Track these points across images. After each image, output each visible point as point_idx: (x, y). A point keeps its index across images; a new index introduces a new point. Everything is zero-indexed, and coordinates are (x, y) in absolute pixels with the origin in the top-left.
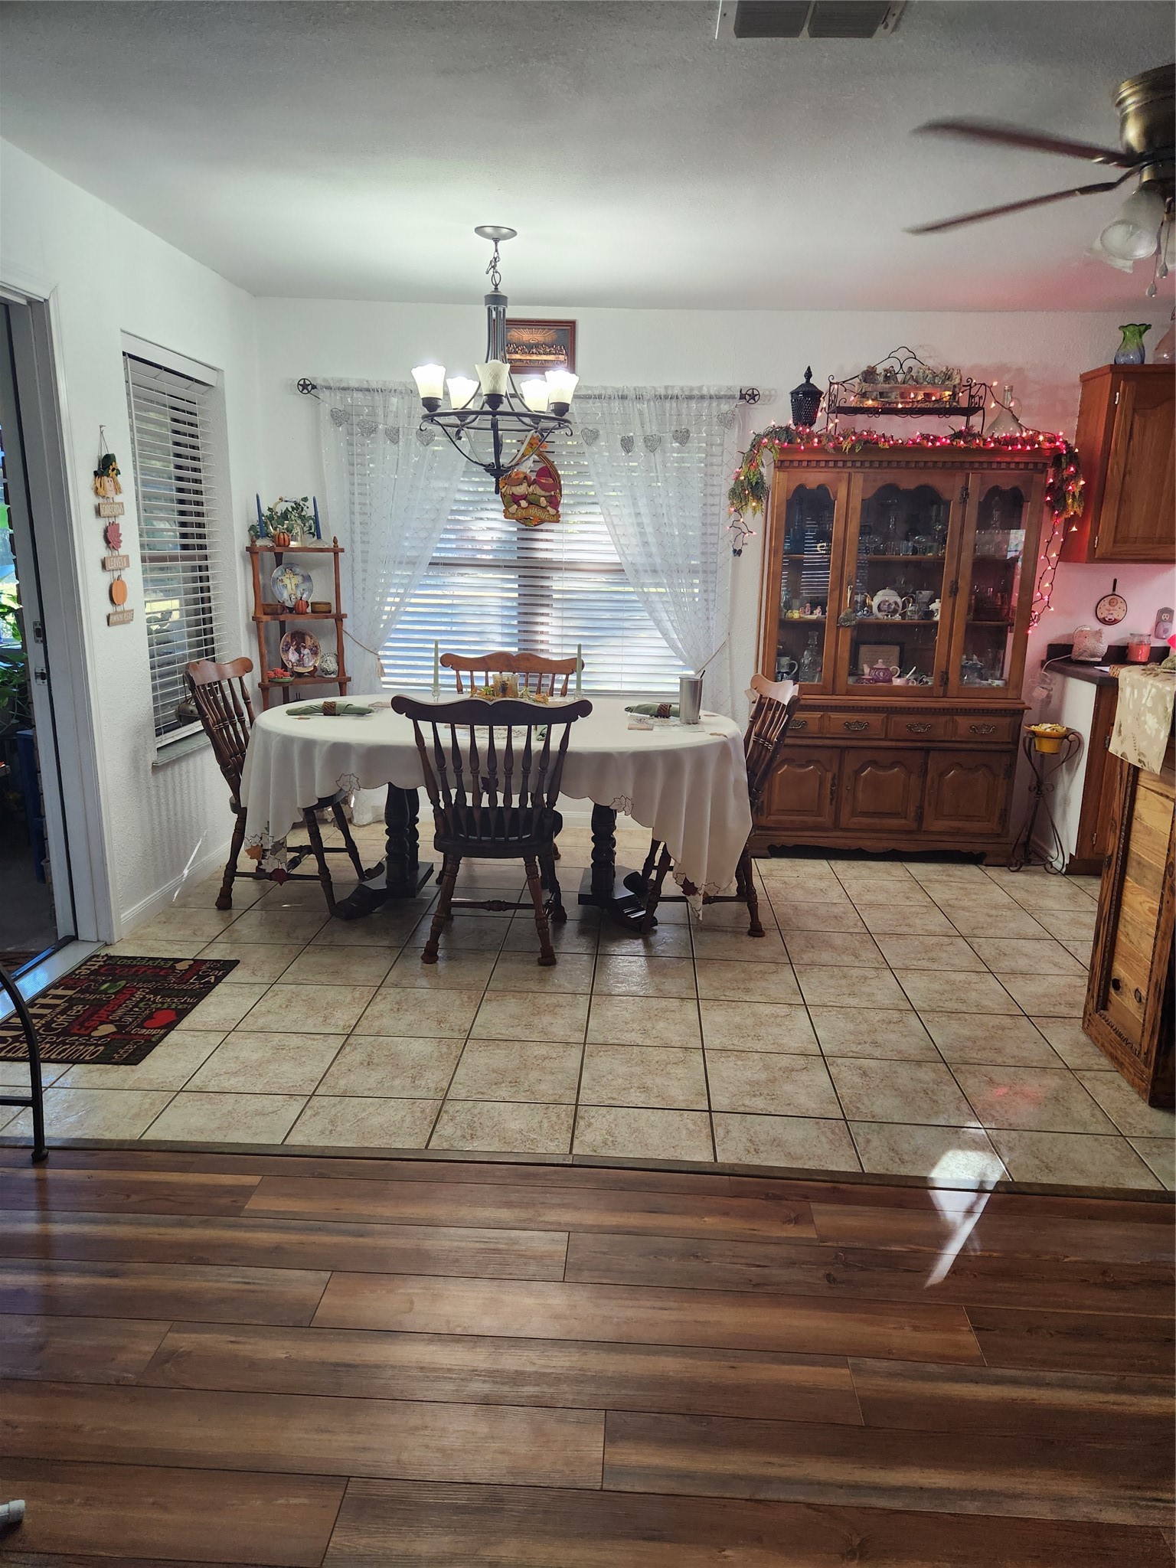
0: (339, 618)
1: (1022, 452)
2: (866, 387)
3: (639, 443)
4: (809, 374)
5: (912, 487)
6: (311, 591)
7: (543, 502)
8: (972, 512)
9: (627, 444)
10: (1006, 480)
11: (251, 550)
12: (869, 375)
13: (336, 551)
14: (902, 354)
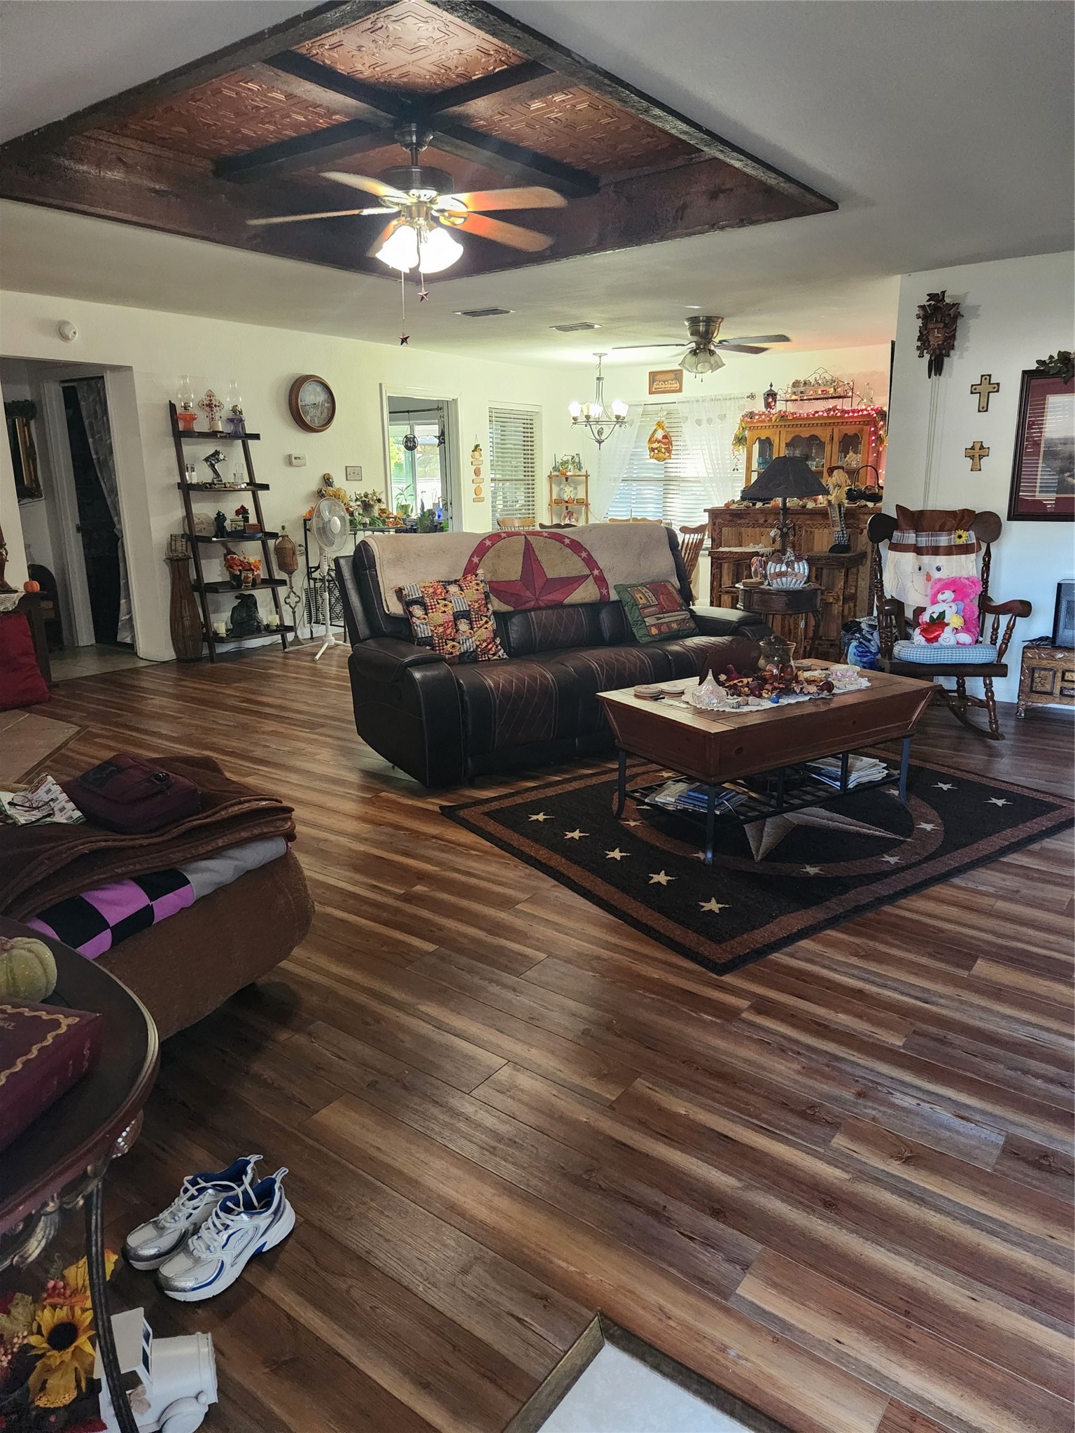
0: (587, 505)
1: (852, 417)
2: (795, 390)
3: (704, 422)
4: (771, 386)
5: (808, 436)
6: (576, 494)
7: (663, 450)
8: (836, 447)
9: (699, 422)
10: (850, 430)
11: (550, 477)
12: (796, 384)
13: (587, 476)
14: (821, 371)
